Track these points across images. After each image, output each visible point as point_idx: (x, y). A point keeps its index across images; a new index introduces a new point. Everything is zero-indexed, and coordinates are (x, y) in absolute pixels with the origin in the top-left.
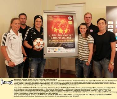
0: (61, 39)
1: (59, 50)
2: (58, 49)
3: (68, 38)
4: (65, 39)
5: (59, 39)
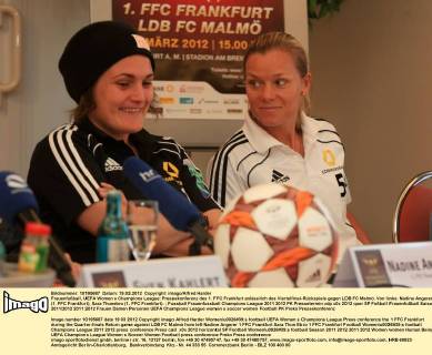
0: (198, 35)
1: (183, 101)
2: (177, 96)
3: (242, 28)
4: (221, 36)
5: (183, 30)
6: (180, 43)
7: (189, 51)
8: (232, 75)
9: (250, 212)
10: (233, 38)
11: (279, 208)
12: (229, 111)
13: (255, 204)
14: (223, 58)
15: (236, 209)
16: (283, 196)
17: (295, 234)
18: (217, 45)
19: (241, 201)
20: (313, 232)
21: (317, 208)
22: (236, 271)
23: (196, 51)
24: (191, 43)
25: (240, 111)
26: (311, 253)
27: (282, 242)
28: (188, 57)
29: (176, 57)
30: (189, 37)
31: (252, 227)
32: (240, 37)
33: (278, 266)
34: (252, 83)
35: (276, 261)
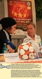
0: (20, 23)
1: (18, 32)
2: (17, 31)
3: (27, 22)
4: (23, 23)
5: (18, 22)
6: (18, 24)
7: (19, 25)
8: (25, 29)
9: (22, 47)
10: (25, 23)
11: (26, 46)
12: (25, 34)
13: (23, 46)
14: (24, 26)
15: (21, 46)
16: (27, 44)
17: (28, 50)
18: (23, 24)
19: (21, 45)
20: (31, 49)
21: (32, 46)
22: (20, 55)
23: (20, 25)
24: (20, 24)
25: (26, 34)
26: (31, 52)
27: (27, 51)
28: (19, 26)
29: (17, 26)
30: (19, 23)
31: (23, 49)
32: (26, 23)
33: (26, 54)
34: (28, 29)
35: (26, 53)
